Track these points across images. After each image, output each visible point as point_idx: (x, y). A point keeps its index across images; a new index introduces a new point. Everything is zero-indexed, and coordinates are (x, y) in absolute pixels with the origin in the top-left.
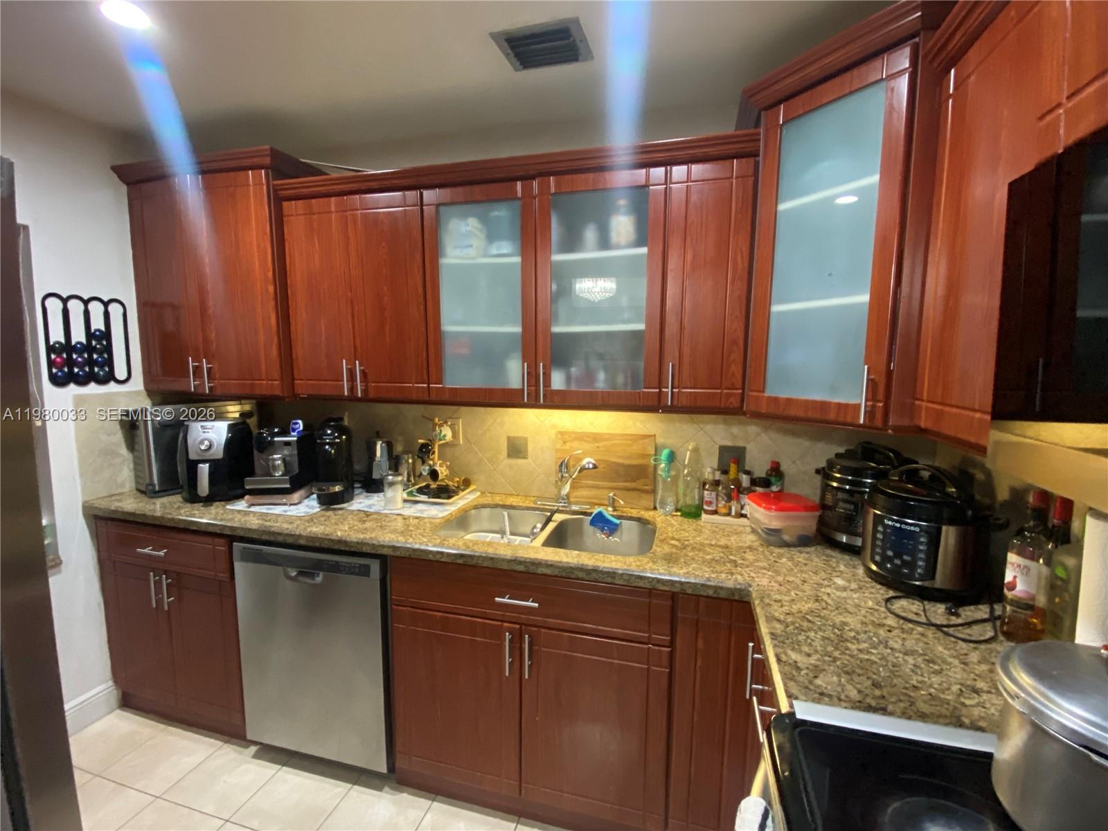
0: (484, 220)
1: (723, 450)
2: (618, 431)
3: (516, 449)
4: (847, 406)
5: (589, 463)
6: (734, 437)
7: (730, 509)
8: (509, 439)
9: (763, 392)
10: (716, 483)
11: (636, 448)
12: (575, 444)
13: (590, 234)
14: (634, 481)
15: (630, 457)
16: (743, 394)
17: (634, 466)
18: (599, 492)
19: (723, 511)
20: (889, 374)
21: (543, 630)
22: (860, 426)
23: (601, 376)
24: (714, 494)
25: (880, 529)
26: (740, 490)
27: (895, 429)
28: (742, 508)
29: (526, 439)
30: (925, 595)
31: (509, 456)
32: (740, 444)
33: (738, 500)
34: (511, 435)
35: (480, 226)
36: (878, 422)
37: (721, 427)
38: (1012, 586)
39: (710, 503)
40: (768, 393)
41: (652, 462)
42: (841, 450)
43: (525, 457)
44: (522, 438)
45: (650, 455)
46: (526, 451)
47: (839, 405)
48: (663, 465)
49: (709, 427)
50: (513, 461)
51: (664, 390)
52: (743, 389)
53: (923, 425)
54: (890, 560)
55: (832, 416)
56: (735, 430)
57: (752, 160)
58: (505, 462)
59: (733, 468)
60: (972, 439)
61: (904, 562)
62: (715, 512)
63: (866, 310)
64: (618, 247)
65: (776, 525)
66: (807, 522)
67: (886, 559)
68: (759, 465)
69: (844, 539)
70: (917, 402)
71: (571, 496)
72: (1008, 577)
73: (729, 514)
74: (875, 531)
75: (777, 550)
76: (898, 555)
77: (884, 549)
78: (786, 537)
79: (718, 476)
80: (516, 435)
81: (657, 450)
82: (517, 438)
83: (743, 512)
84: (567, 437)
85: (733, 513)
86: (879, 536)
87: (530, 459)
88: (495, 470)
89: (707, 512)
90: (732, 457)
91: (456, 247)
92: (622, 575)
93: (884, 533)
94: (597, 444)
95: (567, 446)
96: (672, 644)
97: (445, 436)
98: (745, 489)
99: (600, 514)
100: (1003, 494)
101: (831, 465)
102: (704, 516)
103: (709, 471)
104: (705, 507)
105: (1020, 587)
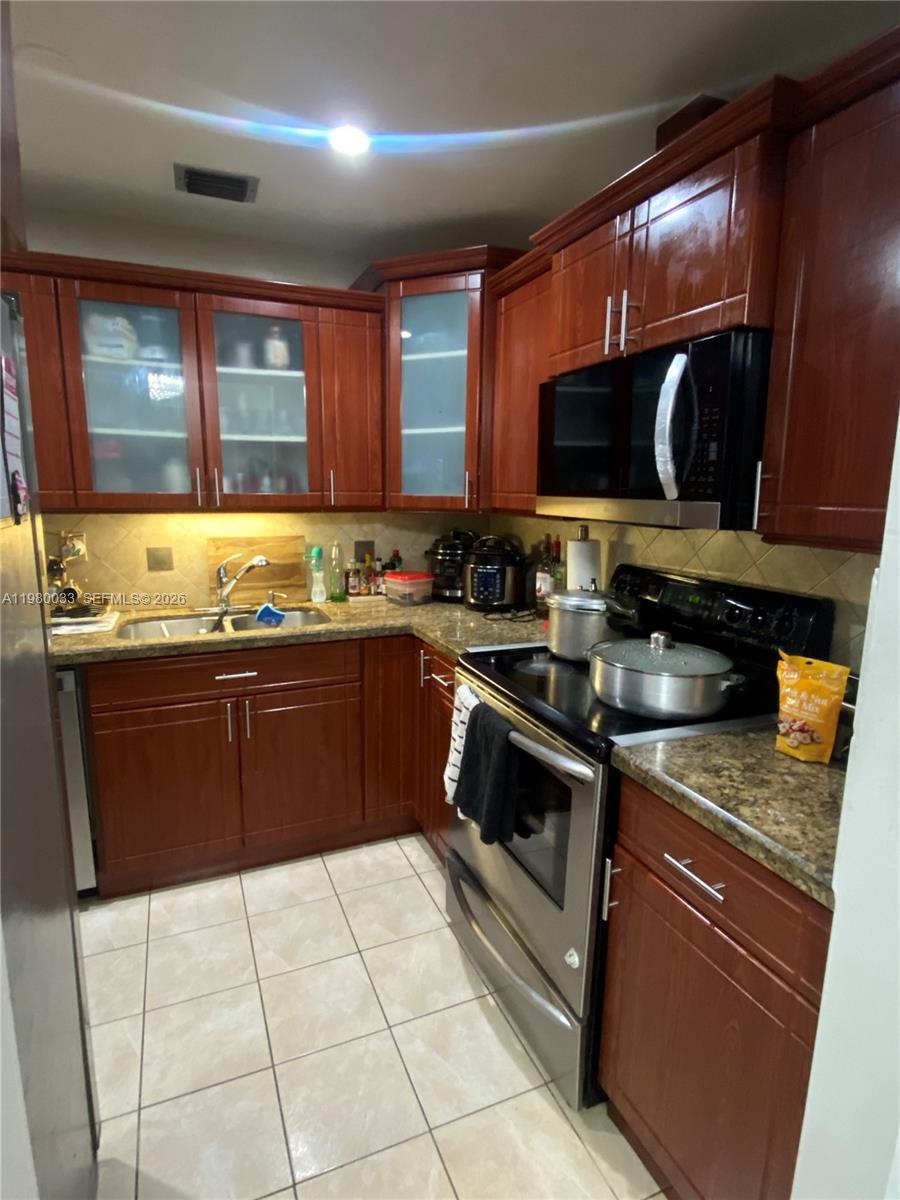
0: (133, 320)
1: (358, 545)
2: (269, 534)
3: (159, 561)
4: (456, 498)
5: (261, 561)
6: (366, 534)
7: (370, 590)
8: (149, 551)
9: (400, 492)
10: (357, 572)
11: (289, 549)
12: (229, 550)
13: (244, 351)
14: (288, 578)
15: (284, 557)
16: (384, 495)
17: (286, 566)
18: (257, 593)
19: (365, 592)
20: (478, 477)
21: (258, 696)
22: (465, 511)
23: (266, 481)
24: (357, 579)
25: (476, 575)
26: (377, 574)
27: (483, 510)
28: (378, 587)
29: (169, 551)
30: (502, 609)
31: (151, 568)
32: (369, 539)
33: (375, 581)
34: (151, 546)
35: (129, 327)
36: (475, 507)
37: (356, 527)
38: (540, 590)
39: (354, 587)
40: (404, 493)
41: (304, 558)
42: (438, 537)
43: (171, 568)
44: (166, 549)
45: (302, 554)
46: (171, 563)
47: (452, 498)
48: (313, 562)
49: (347, 527)
50: (155, 574)
51: (325, 493)
52: (383, 490)
53: (497, 506)
54: (482, 593)
55: (448, 506)
56: (366, 528)
57: (379, 316)
58: (145, 576)
59: (367, 557)
60: (525, 508)
61: (490, 592)
62: (358, 594)
63: (464, 437)
64: (274, 367)
65: (408, 590)
66: (424, 586)
67: (480, 593)
68: (384, 552)
69: (448, 594)
70: (494, 494)
71: (231, 598)
72: (538, 586)
73: (369, 594)
74: (473, 578)
75: (413, 608)
76: (486, 589)
77: (479, 587)
78: (416, 599)
79: (358, 566)
80: (157, 546)
81: (309, 548)
82: (157, 549)
83: (379, 590)
84: (220, 543)
85: (373, 592)
86: (475, 580)
87: (176, 571)
88: (133, 585)
89: (352, 595)
90: (364, 549)
91: (101, 345)
92: (324, 634)
93: (478, 578)
94: (252, 548)
95: (221, 552)
96: (361, 679)
97: (79, 551)
98: (379, 573)
99: (267, 608)
100: (528, 551)
101: (436, 545)
102: (351, 599)
103: (350, 564)
104: (351, 591)
105: (543, 589)
